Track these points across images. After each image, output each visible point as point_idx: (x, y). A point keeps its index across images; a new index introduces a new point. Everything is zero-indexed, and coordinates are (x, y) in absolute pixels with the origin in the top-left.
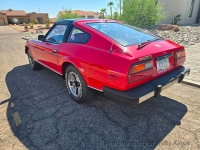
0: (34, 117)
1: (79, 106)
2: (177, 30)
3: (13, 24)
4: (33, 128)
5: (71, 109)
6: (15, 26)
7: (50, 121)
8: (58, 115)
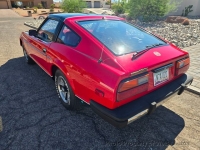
0: (18, 124)
1: (68, 113)
2: (186, 24)
3: (16, 7)
4: (14, 138)
5: (59, 116)
6: (19, 10)
7: (34, 131)
8: (44, 123)
